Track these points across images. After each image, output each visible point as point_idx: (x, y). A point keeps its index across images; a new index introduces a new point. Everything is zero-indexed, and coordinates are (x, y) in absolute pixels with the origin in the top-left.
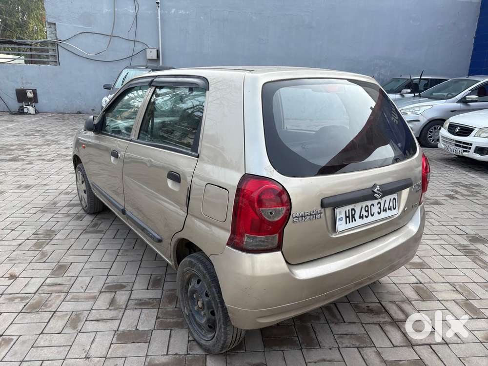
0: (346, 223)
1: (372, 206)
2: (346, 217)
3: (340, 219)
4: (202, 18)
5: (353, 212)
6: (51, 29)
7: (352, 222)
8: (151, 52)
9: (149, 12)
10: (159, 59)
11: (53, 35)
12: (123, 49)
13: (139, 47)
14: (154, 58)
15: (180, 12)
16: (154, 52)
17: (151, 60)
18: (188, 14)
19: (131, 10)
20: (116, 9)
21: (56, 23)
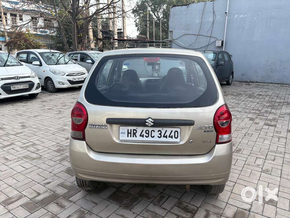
0: (128, 136)
1: (153, 132)
2: (128, 133)
3: (122, 133)
4: (255, 18)
5: (135, 132)
6: (171, 34)
7: (133, 137)
8: (218, 42)
9: (221, 19)
10: (223, 47)
11: (171, 37)
12: (204, 41)
13: (213, 40)
14: (219, 46)
15: (241, 17)
16: (220, 42)
17: (218, 47)
18: (246, 17)
19: (211, 20)
20: (203, 20)
21: (173, 31)
